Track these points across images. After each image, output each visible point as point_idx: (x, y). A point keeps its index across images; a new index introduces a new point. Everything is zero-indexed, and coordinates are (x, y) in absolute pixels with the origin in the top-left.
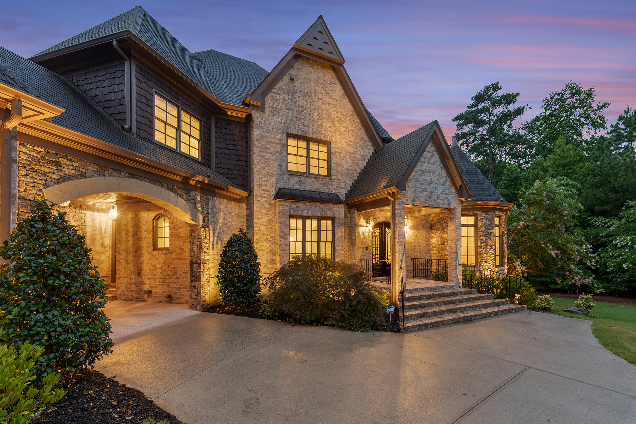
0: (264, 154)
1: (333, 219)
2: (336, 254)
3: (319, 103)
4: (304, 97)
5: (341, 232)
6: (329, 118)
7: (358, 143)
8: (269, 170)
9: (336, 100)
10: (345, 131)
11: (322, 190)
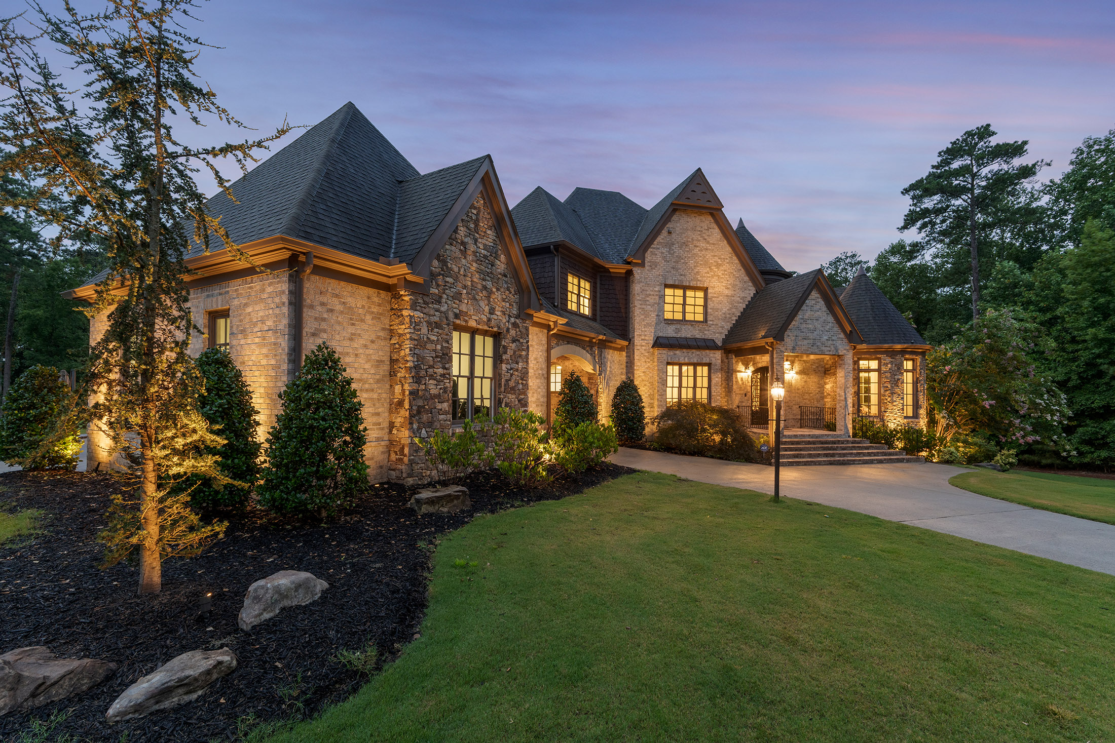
0: (643, 307)
1: (709, 365)
2: (712, 400)
3: (696, 251)
4: (681, 247)
5: (717, 378)
6: (706, 264)
7: (737, 285)
8: (648, 320)
9: (713, 244)
10: (723, 274)
11: (697, 336)
